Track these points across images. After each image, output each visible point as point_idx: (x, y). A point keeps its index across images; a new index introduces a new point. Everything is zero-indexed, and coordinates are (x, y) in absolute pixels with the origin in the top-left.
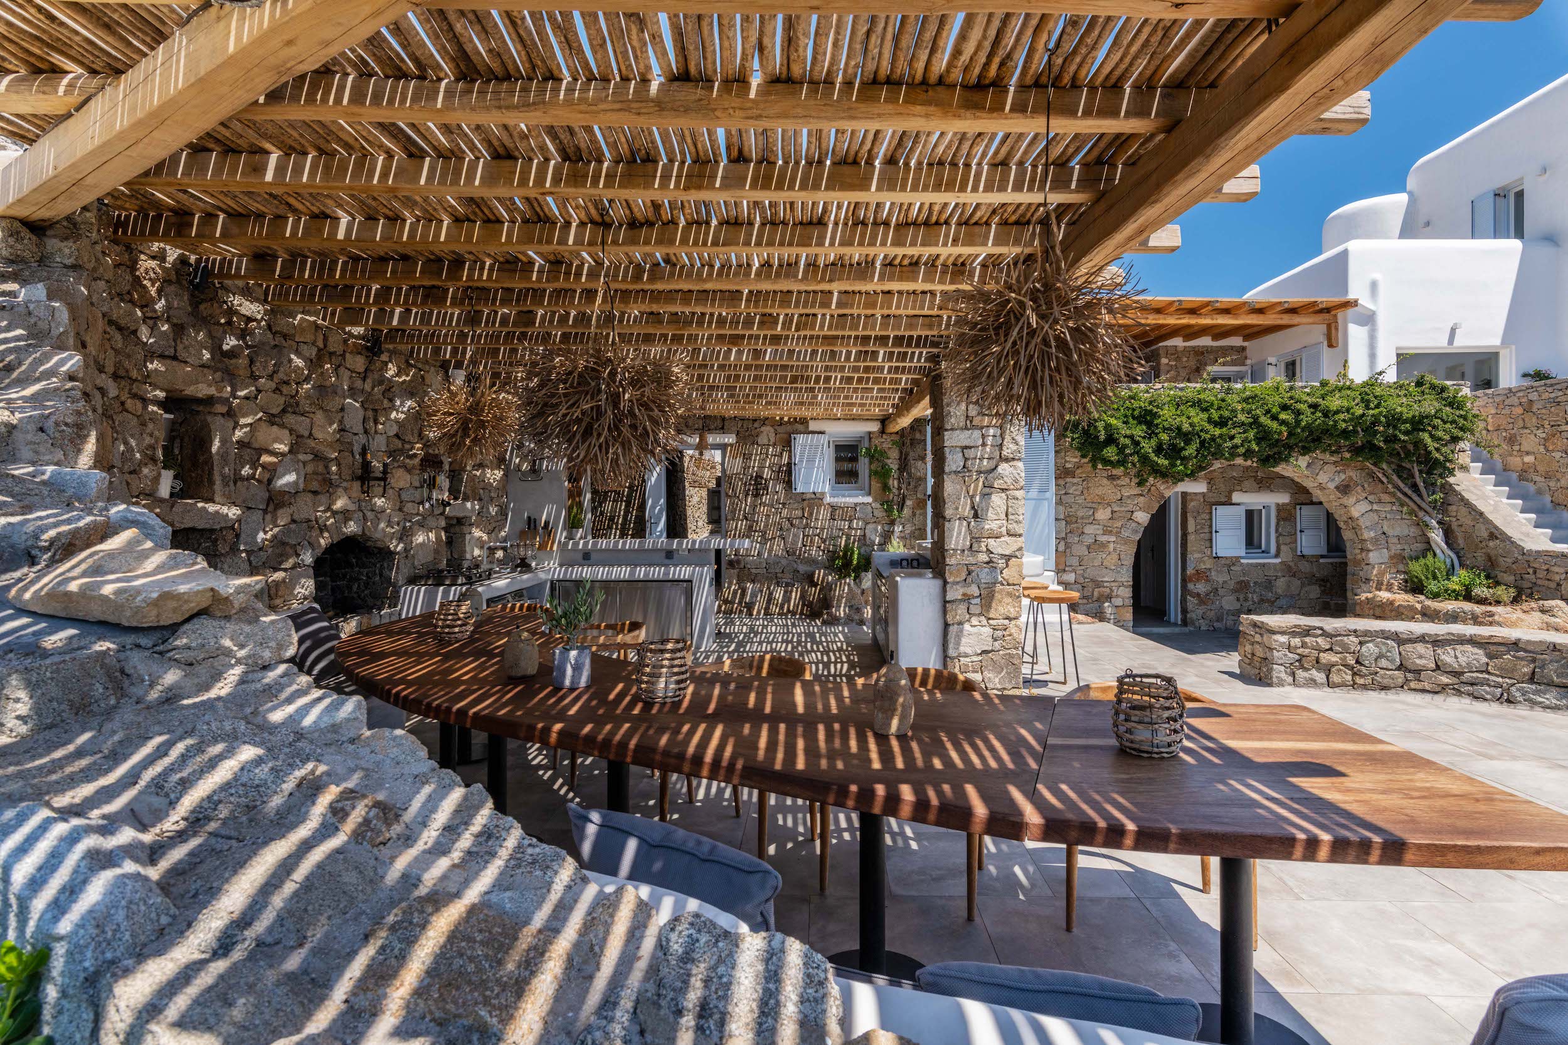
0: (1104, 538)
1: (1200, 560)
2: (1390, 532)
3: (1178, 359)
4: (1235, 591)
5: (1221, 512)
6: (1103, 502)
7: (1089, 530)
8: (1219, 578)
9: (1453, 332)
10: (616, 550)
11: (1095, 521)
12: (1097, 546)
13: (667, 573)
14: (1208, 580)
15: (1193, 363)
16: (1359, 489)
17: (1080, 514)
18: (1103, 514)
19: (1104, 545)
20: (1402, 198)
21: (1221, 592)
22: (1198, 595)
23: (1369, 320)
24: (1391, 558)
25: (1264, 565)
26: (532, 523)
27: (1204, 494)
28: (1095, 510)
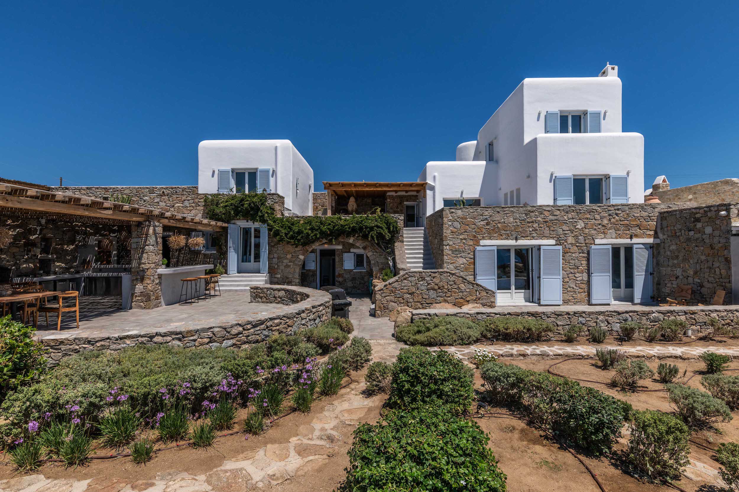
0: (290, 264)
1: (340, 270)
2: (379, 261)
3: (394, 199)
4: (352, 280)
5: (345, 255)
6: (289, 252)
7: (285, 261)
8: (347, 276)
9: (462, 193)
10: (106, 268)
11: (287, 259)
12: (287, 266)
13: (118, 275)
14: (342, 277)
15: (399, 201)
16: (369, 248)
17: (282, 256)
18: (289, 256)
19: (289, 266)
20: (475, 142)
21: (347, 281)
22: (339, 282)
23: (432, 188)
24: (379, 269)
25: (361, 272)
26: (85, 260)
27: (341, 249)
28: (287, 255)
